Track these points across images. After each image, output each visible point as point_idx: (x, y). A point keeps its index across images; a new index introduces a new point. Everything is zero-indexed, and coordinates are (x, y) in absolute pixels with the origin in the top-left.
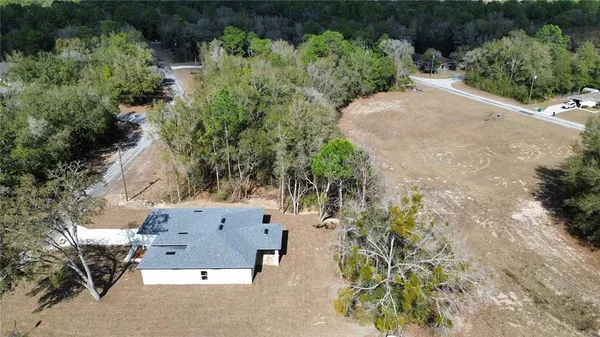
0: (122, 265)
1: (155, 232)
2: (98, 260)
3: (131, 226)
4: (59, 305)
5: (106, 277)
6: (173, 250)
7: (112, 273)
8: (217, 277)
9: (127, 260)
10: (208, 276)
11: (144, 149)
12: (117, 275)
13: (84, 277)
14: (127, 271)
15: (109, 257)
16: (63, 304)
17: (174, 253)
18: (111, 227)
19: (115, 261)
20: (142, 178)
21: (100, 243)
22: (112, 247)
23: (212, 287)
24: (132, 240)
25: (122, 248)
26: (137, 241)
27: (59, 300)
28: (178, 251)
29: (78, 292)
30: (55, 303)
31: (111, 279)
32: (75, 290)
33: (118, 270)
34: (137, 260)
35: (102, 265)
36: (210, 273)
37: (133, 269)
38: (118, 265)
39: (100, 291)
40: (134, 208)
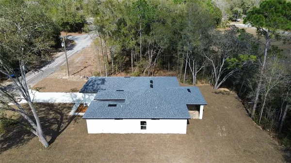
0: (68, 117)
1: (95, 91)
2: (48, 114)
3: (73, 91)
4: (8, 152)
5: (55, 127)
6: (115, 103)
7: (60, 123)
8: (155, 127)
9: (72, 113)
10: (147, 126)
11: (78, 51)
12: (64, 125)
13: (33, 124)
14: (72, 122)
15: (56, 112)
16: (13, 151)
17: (115, 105)
18: (57, 92)
19: (62, 114)
20: (78, 65)
21: (50, 102)
22: (59, 104)
23: (151, 136)
24: (74, 99)
25: (67, 105)
26: (79, 100)
27: (9, 147)
28: (118, 104)
29: (28, 140)
30: (6, 149)
31: (59, 128)
32: (25, 138)
33: (65, 121)
34: (81, 114)
35: (51, 117)
36: (149, 122)
37: (78, 121)
38: (64, 117)
39: (49, 138)
40: (75, 80)
